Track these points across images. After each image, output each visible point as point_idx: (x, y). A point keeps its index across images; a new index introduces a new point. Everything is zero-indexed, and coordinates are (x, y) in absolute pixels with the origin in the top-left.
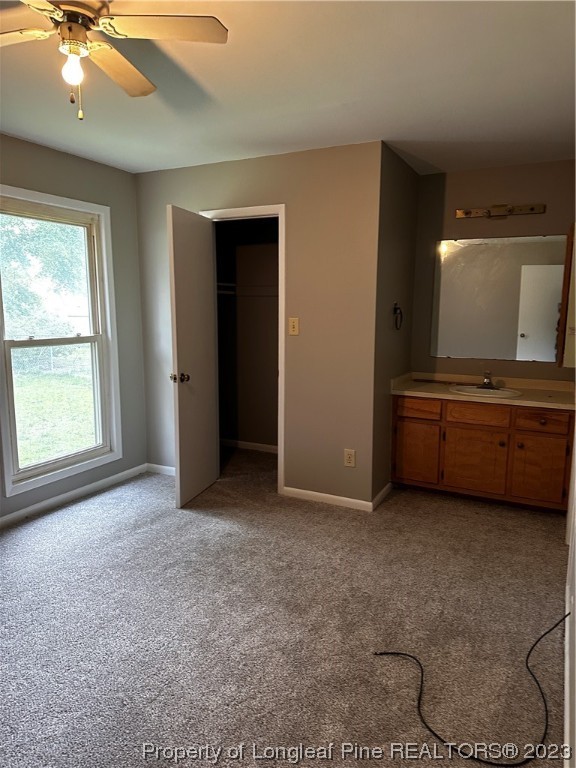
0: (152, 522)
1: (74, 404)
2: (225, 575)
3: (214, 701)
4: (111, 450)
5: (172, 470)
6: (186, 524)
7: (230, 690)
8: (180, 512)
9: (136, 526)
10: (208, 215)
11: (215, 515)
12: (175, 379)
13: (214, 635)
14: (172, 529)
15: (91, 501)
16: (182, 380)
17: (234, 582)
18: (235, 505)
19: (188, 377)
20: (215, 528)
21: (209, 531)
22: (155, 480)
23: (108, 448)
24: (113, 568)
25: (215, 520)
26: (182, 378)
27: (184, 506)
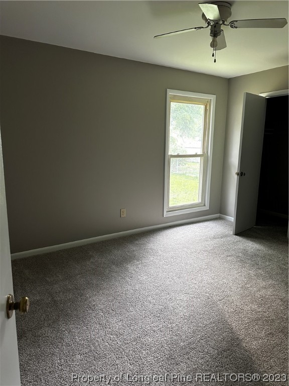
0: (221, 238)
1: (186, 187)
2: (255, 265)
3: (246, 308)
4: (204, 205)
5: (232, 219)
6: (237, 242)
7: (255, 307)
8: (235, 236)
9: (214, 238)
10: (263, 95)
11: (252, 241)
12: (238, 174)
13: (248, 286)
14: (231, 242)
15: (195, 225)
16: (241, 175)
17: (259, 269)
18: (263, 239)
19: (245, 174)
20: (251, 246)
21: (249, 246)
22: (223, 222)
23: (203, 204)
24: (205, 251)
25: (251, 243)
26: (241, 174)
27: (236, 234)
